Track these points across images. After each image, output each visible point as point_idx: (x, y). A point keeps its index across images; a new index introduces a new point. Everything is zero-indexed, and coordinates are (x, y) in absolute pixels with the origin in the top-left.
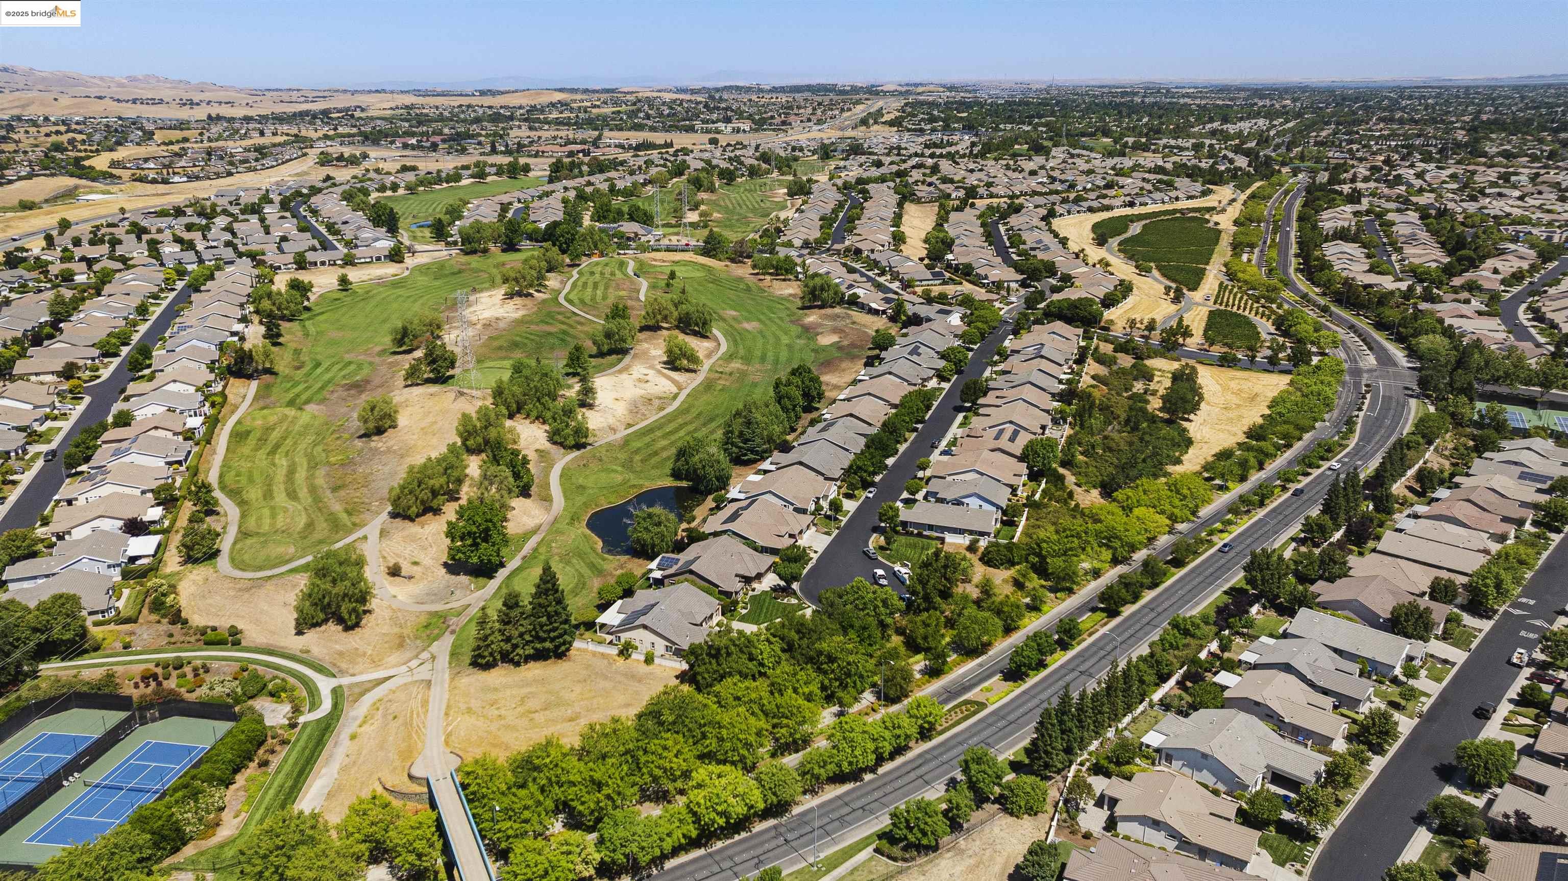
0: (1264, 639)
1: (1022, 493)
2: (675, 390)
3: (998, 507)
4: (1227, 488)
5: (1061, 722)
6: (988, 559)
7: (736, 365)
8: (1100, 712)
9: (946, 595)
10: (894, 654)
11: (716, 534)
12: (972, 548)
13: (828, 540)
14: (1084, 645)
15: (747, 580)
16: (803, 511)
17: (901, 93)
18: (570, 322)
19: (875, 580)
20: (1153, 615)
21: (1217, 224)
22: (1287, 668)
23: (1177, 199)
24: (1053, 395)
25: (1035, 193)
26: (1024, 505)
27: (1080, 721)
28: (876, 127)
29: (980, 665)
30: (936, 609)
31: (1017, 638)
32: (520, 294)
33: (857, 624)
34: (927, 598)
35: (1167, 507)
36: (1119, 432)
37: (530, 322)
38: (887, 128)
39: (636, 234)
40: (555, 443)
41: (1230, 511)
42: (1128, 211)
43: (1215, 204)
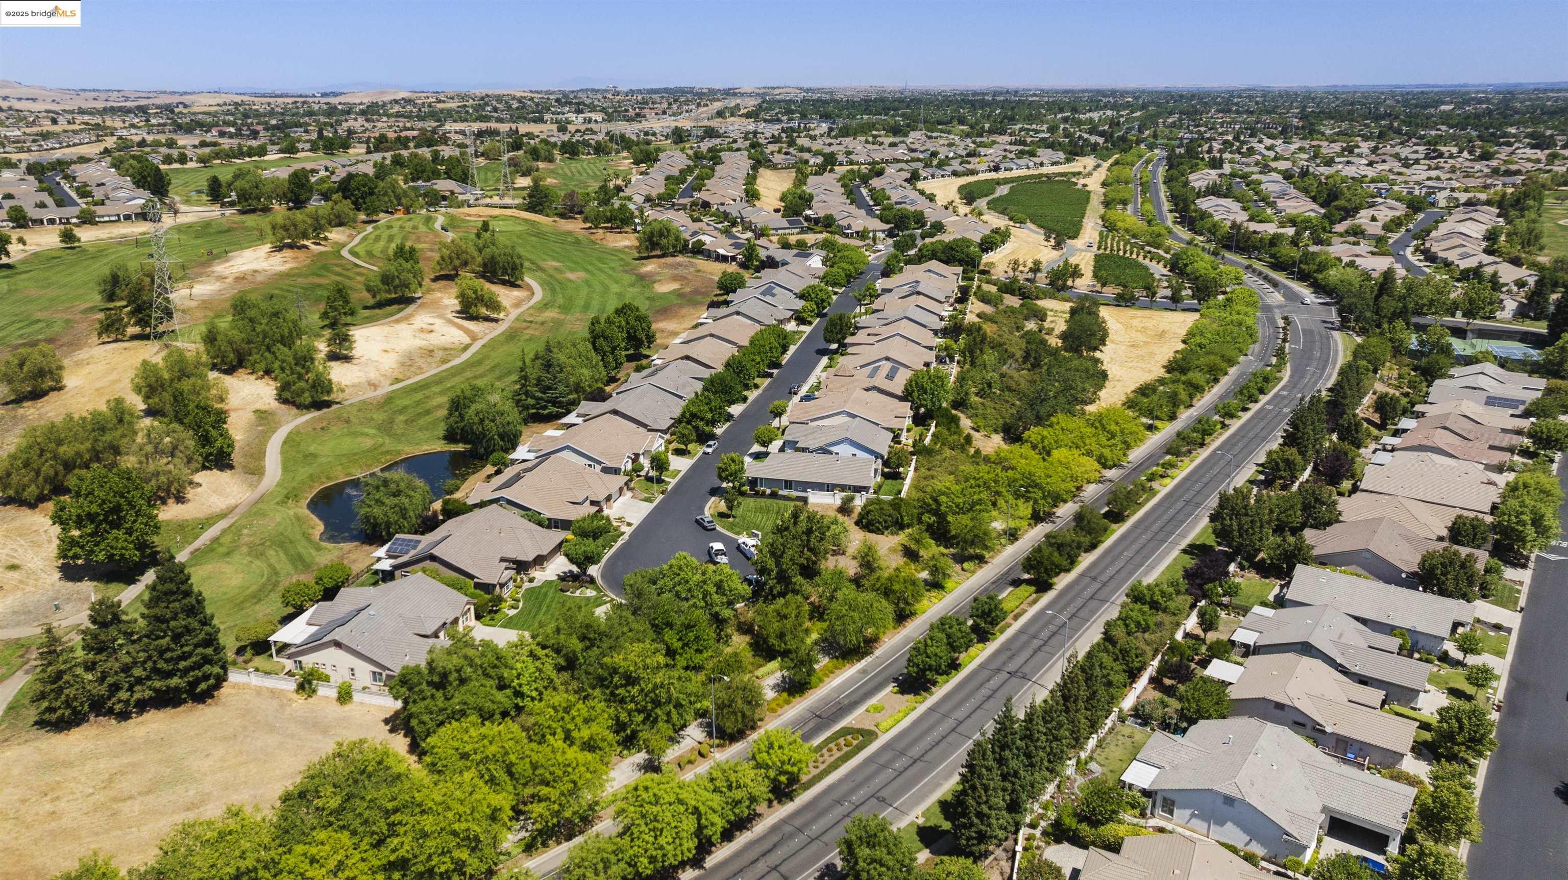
0: (1257, 609)
1: (907, 440)
2: (466, 340)
3: (878, 456)
4: (1156, 428)
5: (1001, 761)
6: (866, 523)
7: (551, 314)
8: (1056, 739)
9: (810, 572)
10: (734, 665)
11: (482, 505)
12: (844, 510)
13: (648, 508)
14: (1010, 632)
15: (521, 566)
16: (616, 471)
17: (758, 94)
18: (350, 274)
19: (711, 557)
20: (1096, 586)
21: (1085, 185)
22: (1306, 649)
23: (1042, 164)
24: (936, 332)
25: (898, 161)
26: (912, 454)
27: (1028, 756)
28: (732, 119)
29: (864, 672)
30: (796, 592)
31: (914, 629)
32: (291, 246)
33: (678, 620)
34: (783, 578)
35: (1094, 447)
36: (1018, 370)
37: (299, 275)
38: (743, 119)
39: (452, 193)
40: (285, 401)
41: (1168, 452)
42: (993, 175)
43: (1081, 170)
